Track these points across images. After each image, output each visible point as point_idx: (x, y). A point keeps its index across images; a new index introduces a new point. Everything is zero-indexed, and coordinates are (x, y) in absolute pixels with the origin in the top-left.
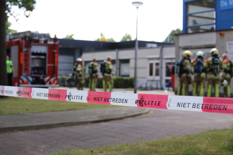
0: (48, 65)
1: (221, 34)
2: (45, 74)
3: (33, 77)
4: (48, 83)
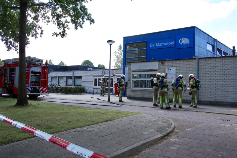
0: (41, 80)
1: (162, 63)
2: (39, 85)
3: (31, 88)
4: (42, 91)
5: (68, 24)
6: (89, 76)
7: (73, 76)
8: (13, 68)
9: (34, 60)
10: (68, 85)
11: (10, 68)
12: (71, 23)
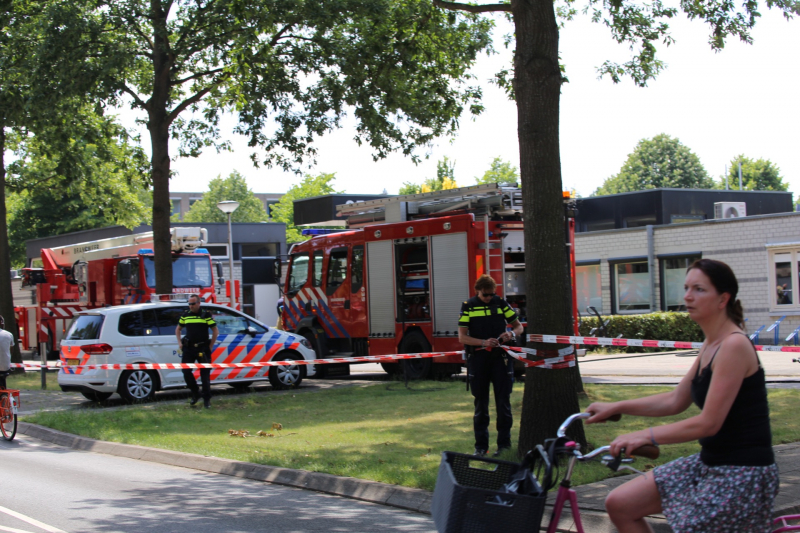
5: (665, 19)
6: (741, 251)
7: (654, 257)
8: (418, 240)
9: (514, 199)
10: (622, 307)
11: (402, 242)
12: (682, 15)
